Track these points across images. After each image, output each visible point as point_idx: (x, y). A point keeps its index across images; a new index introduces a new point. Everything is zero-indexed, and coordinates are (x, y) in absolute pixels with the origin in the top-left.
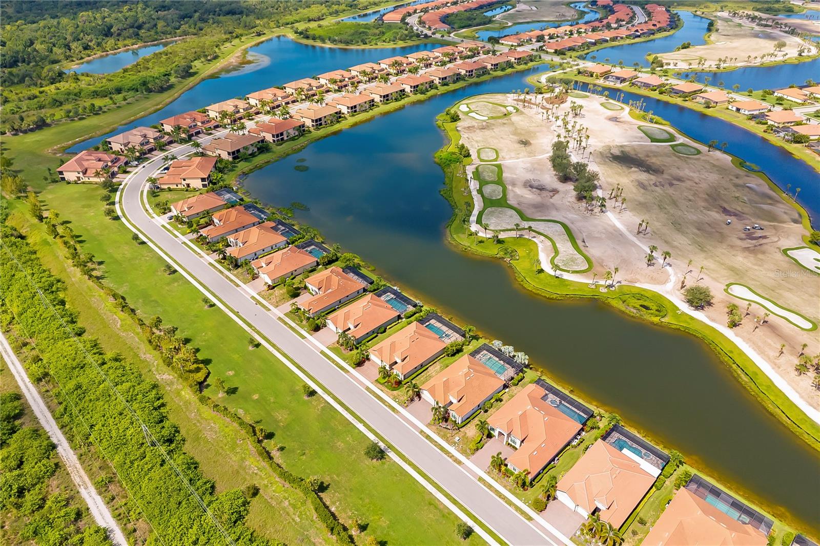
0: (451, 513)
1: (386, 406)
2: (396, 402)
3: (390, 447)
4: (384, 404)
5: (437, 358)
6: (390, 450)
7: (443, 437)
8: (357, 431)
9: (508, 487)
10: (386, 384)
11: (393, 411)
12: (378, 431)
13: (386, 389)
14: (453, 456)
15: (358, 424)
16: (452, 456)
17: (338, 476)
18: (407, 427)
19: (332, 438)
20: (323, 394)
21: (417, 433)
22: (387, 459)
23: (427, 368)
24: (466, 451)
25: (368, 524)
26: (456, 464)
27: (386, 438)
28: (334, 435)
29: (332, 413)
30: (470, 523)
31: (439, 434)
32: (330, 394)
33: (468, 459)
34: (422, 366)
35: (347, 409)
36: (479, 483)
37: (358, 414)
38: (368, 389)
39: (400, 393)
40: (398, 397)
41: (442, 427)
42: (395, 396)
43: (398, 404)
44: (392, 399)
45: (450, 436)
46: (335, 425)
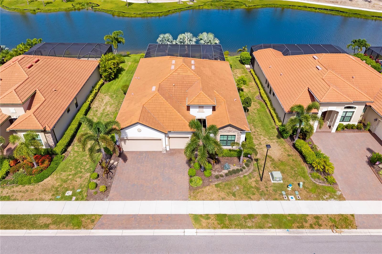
1: (46, 226)
2: (69, 198)
5: (93, 87)
7: (248, 194)
10: (10, 177)
13: (20, 188)
14: (317, 217)
18: (154, 238)
23: (89, 108)
24: (317, 186)
33: (342, 198)
34: (77, 105)
39: (64, 175)
40: (66, 186)
41: (222, 176)
42: (57, 188)
43: (77, 200)
44: (50, 200)
45: (257, 184)
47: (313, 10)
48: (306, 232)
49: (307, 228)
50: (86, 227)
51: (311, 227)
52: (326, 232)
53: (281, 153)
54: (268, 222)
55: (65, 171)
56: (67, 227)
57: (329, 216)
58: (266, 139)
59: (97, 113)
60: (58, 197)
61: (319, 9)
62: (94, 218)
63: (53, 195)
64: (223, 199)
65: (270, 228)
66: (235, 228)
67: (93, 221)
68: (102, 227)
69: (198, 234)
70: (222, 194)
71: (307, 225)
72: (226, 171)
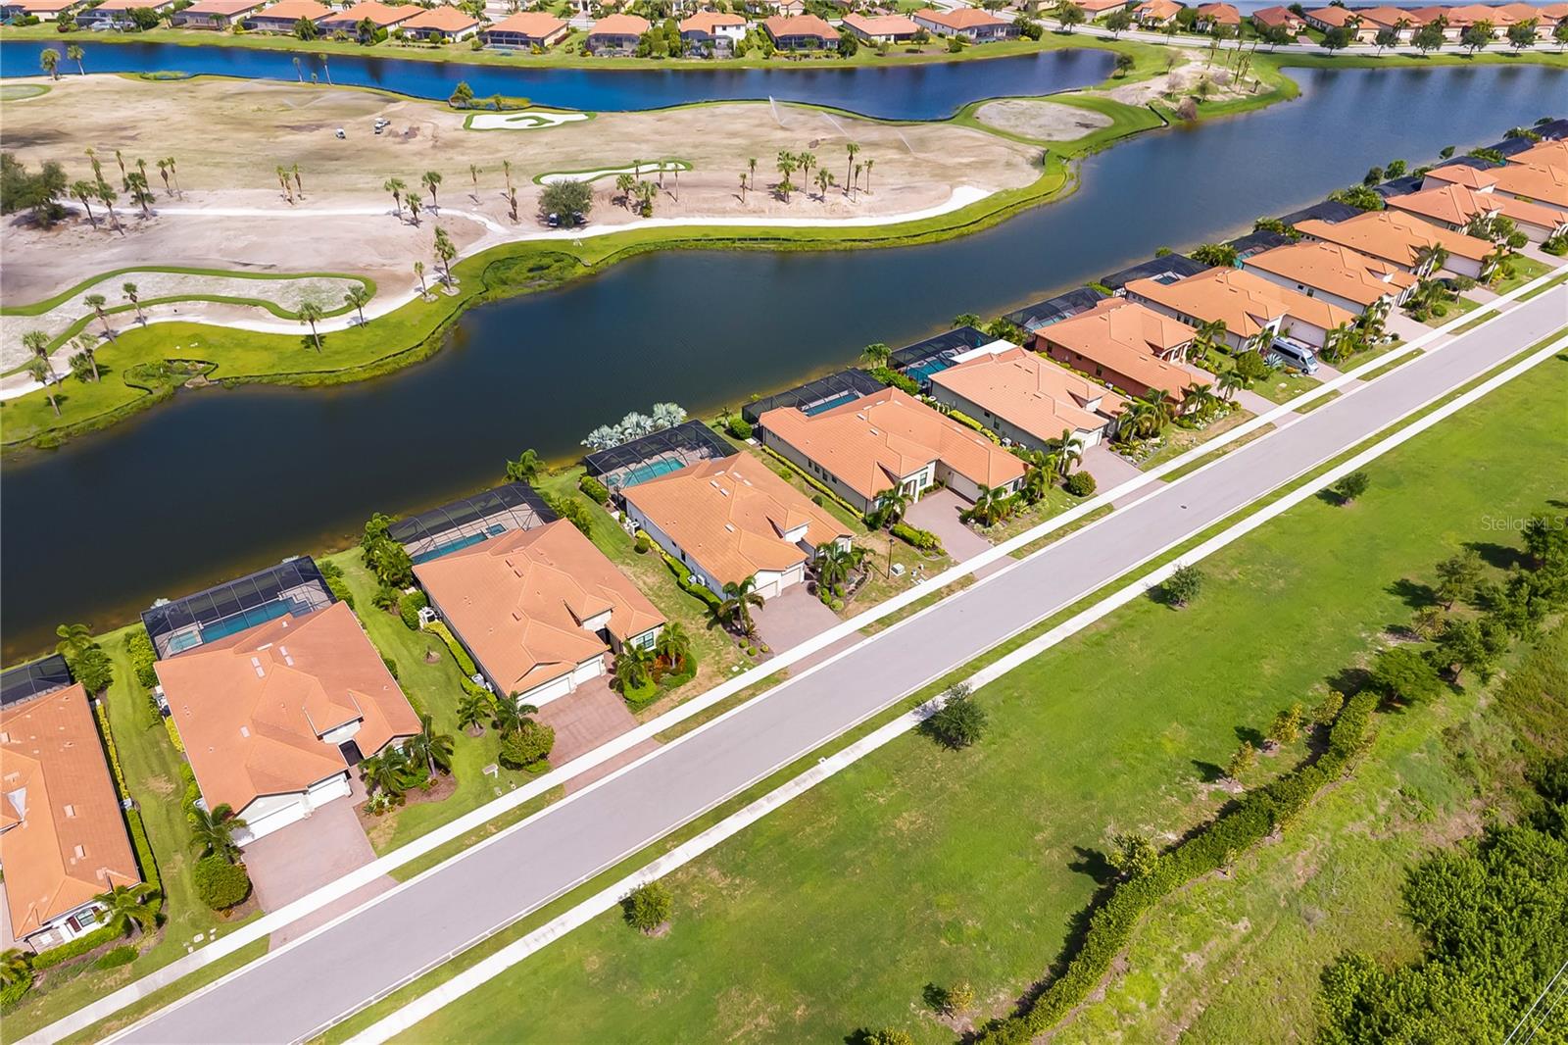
1: (753, 695)
2: (741, 672)
4: (741, 701)
7: (886, 594)
11: (778, 682)
12: (857, 722)
13: (682, 690)
14: (948, 586)
15: (820, 772)
16: (950, 589)
17: (1039, 829)
19: (877, 843)
21: (868, 641)
24: (934, 563)
26: (973, 587)
28: (862, 838)
31: (876, 601)
32: (661, 848)
33: (958, 563)
35: (746, 799)
36: (1026, 560)
37: (776, 768)
39: (709, 660)
40: (723, 666)
41: (853, 590)
42: (718, 671)
43: (750, 669)
44: (726, 680)
45: (886, 583)
46: (818, 834)
47: (729, 243)
48: (947, 600)
49: (946, 597)
50: (786, 679)
51: (948, 595)
52: (960, 594)
53: (884, 544)
54: (916, 607)
55: (705, 656)
56: (770, 687)
57: (956, 581)
60: (730, 675)
61: (739, 240)
62: (782, 671)
63: (723, 676)
65: (921, 610)
66: (897, 622)
67: (785, 673)
68: (797, 673)
70: (866, 604)
71: (945, 595)
72: (853, 586)
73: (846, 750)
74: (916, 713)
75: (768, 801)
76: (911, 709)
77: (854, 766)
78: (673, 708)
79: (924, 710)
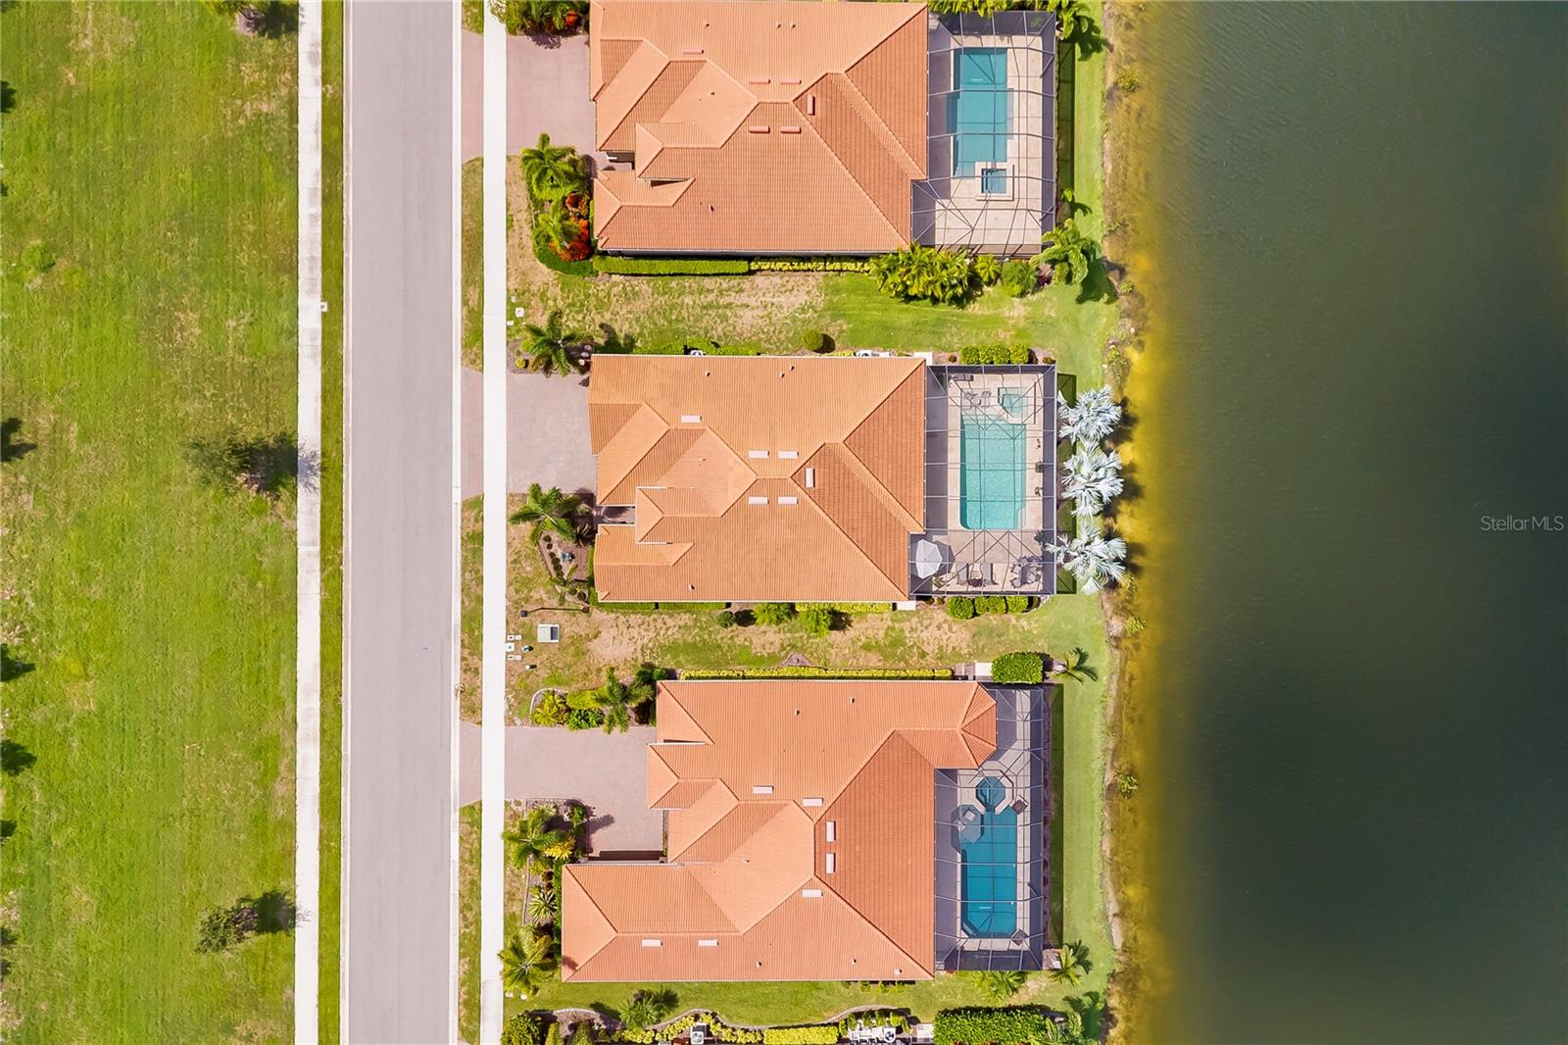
0: (289, 827)
2: (511, 315)
3: (330, 469)
4: (467, 282)
6: (317, 481)
7: (518, 583)
8: (284, 316)
9: (516, 908)
11: (467, 346)
12: (348, 381)
13: (529, 237)
14: (477, 672)
15: (311, 292)
16: (472, 669)
17: (85, 437)
18: (449, 448)
19: (186, 277)
20: (312, 56)
21: (457, 497)
22: (281, 507)
24: (530, 693)
25: (30, 668)
26: (455, 704)
27: (348, 425)
28: (201, 269)
29: (269, 172)
30: (306, 896)
31: (514, 563)
33: (509, 721)
35: (332, 197)
36: (455, 817)
37: (349, 255)
38: (474, 169)
39: (555, 291)
40: (532, 303)
41: (550, 547)
42: (529, 291)
43: (508, 328)
44: (508, 290)
45: (537, 600)
46: (238, 231)
48: (456, 651)
49: (462, 653)
50: (464, 355)
51: (463, 659)
52: (455, 678)
53: (606, 658)
54: (471, 601)
55: (562, 289)
56: (465, 329)
57: (479, 690)
58: (646, 641)
59: (733, 294)
60: (513, 300)
62: (478, 361)
63: (516, 290)
64: (509, 545)
65: (463, 602)
66: (462, 555)
67: (473, 362)
68: (465, 376)
69: (454, 506)
70: (516, 544)
71: (466, 655)
72: (559, 554)
73: (319, 342)
74: (314, 456)
75: (313, 217)
76: (323, 454)
77: (293, 333)
78: (508, 205)
79: (311, 468)
